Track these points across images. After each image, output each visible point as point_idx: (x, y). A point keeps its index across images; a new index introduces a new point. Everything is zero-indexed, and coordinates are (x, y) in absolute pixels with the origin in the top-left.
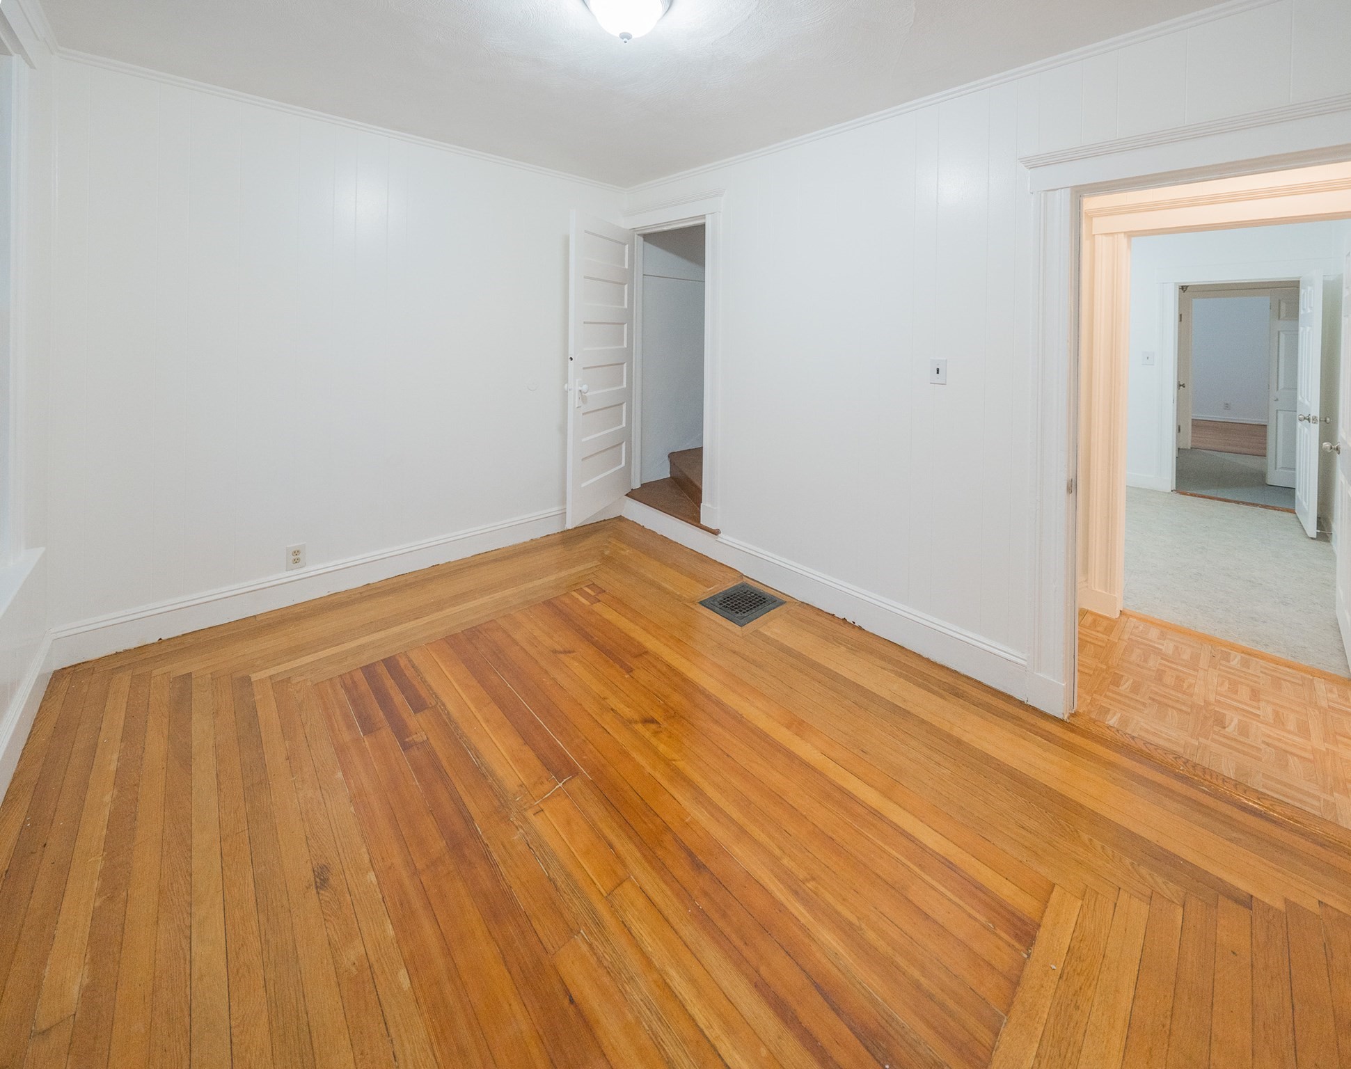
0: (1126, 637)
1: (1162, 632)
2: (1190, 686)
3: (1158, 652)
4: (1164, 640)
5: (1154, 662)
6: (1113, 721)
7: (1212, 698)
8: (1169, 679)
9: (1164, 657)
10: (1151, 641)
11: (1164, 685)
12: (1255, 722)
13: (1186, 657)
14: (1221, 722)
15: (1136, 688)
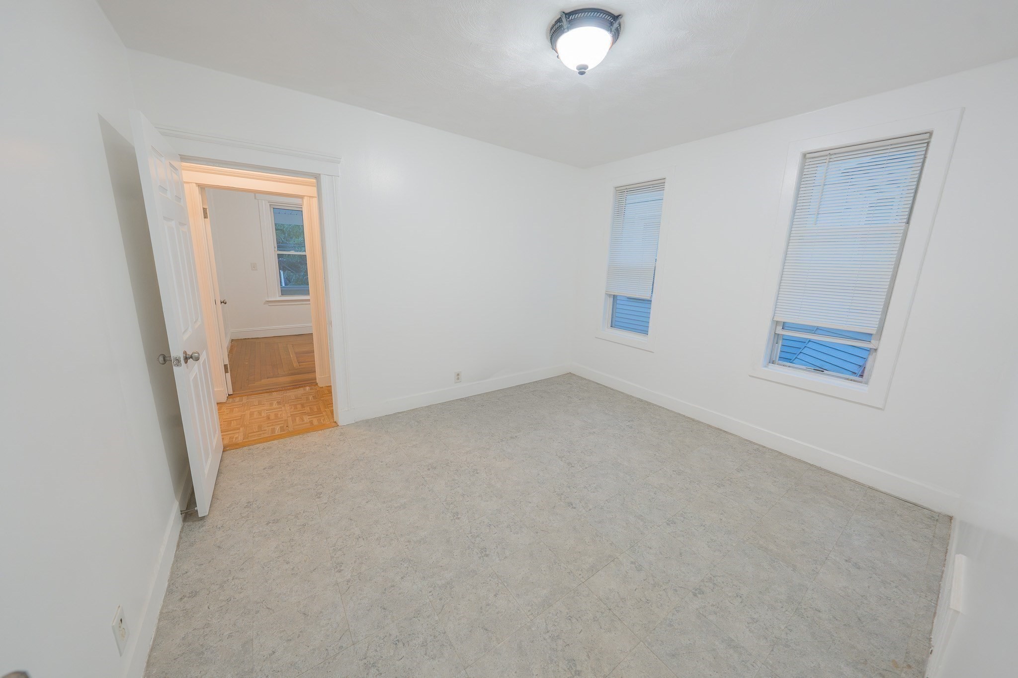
0: (324, 413)
1: (313, 425)
2: (291, 408)
3: (309, 414)
4: (310, 421)
5: (307, 409)
6: (308, 388)
7: (283, 408)
8: (299, 406)
9: (305, 413)
10: (315, 417)
11: (300, 404)
12: (268, 408)
13: (297, 419)
14: (279, 403)
15: (308, 399)
